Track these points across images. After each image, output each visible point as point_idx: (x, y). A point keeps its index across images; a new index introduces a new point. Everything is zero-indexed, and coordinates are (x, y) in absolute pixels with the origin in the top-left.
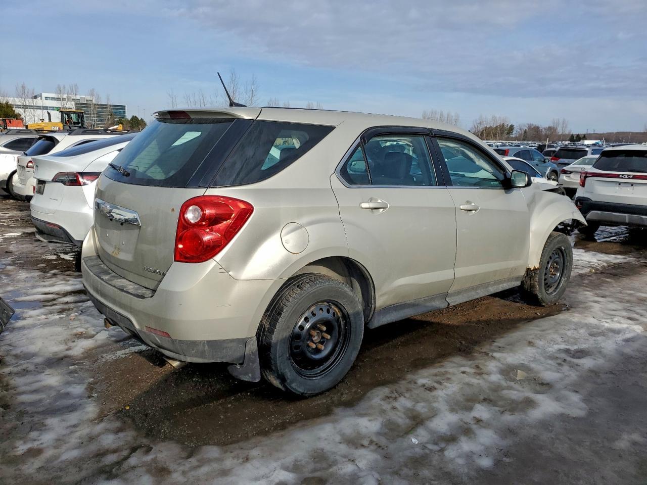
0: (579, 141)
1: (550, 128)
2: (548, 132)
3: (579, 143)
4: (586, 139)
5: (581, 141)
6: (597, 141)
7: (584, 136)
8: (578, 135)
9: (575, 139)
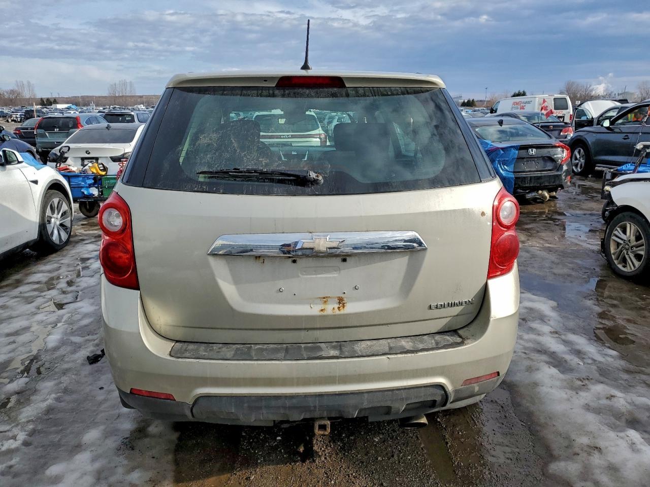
0: (51, 105)
1: (12, 92)
2: (11, 95)
3: (52, 107)
4: (58, 103)
5: (53, 105)
6: (69, 105)
7: (55, 100)
8: (48, 100)
9: (45, 102)
